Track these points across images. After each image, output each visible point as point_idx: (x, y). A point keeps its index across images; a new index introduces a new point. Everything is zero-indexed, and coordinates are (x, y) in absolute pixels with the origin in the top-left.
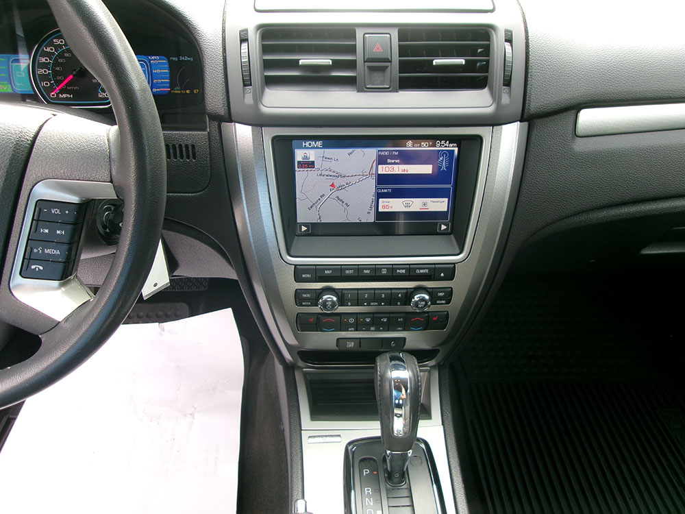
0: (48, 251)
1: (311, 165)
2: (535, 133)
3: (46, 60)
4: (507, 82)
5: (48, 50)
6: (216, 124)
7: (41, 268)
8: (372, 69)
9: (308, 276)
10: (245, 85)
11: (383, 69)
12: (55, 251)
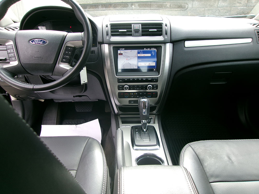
1: (122, 54)
2: (174, 46)
4: (166, 34)
6: (99, 45)
7: (65, 60)
8: (135, 32)
9: (121, 81)
10: (107, 35)
11: (138, 32)
12: (68, 57)
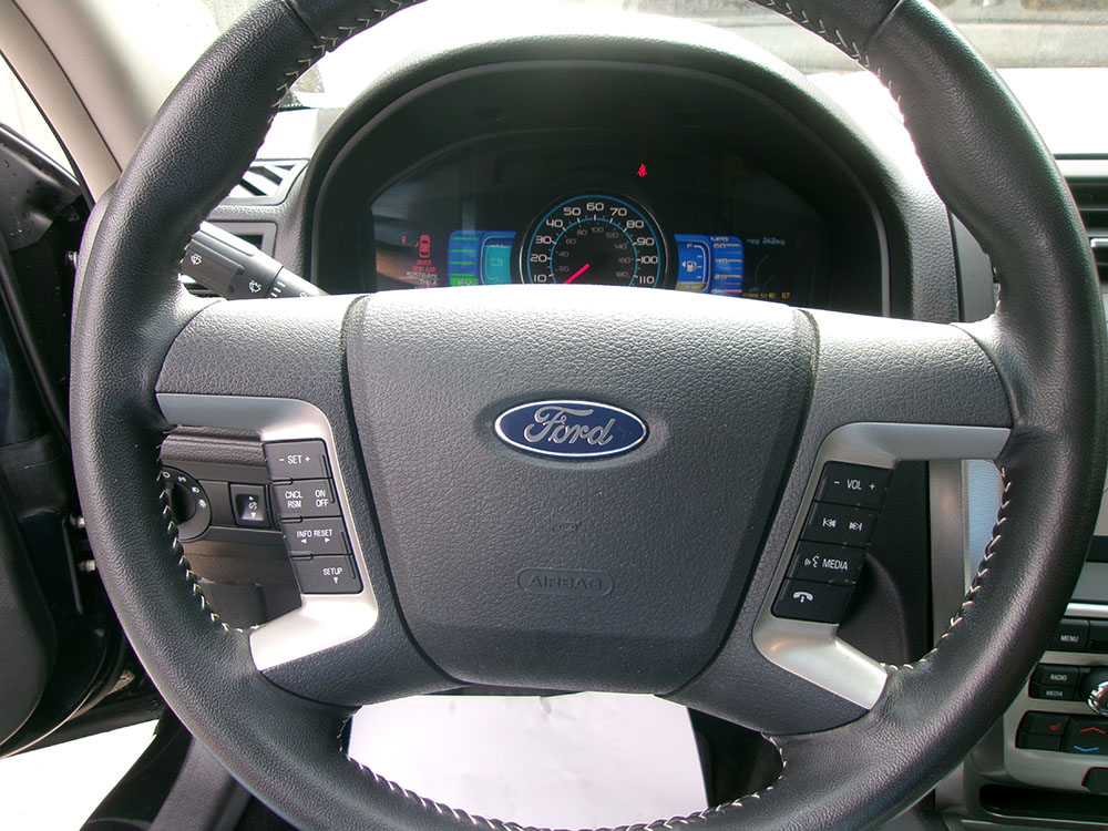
0: (828, 563)
3: (547, 240)
5: (554, 224)
7: (810, 597)
9: (1073, 639)
12: (840, 564)
